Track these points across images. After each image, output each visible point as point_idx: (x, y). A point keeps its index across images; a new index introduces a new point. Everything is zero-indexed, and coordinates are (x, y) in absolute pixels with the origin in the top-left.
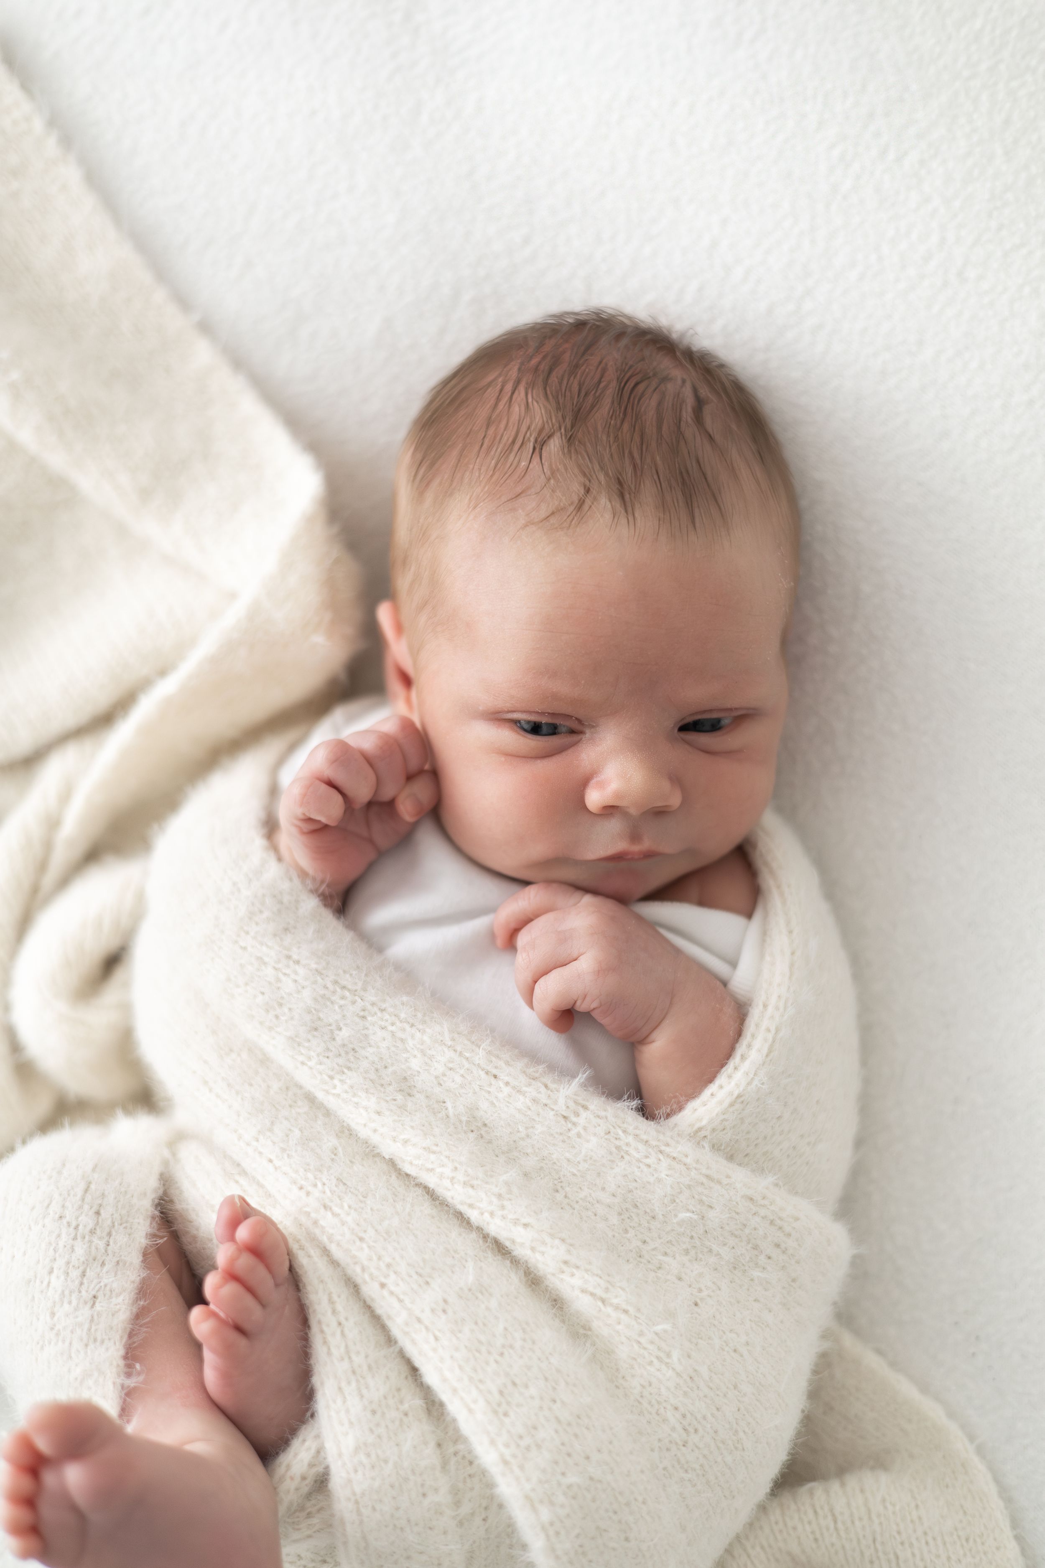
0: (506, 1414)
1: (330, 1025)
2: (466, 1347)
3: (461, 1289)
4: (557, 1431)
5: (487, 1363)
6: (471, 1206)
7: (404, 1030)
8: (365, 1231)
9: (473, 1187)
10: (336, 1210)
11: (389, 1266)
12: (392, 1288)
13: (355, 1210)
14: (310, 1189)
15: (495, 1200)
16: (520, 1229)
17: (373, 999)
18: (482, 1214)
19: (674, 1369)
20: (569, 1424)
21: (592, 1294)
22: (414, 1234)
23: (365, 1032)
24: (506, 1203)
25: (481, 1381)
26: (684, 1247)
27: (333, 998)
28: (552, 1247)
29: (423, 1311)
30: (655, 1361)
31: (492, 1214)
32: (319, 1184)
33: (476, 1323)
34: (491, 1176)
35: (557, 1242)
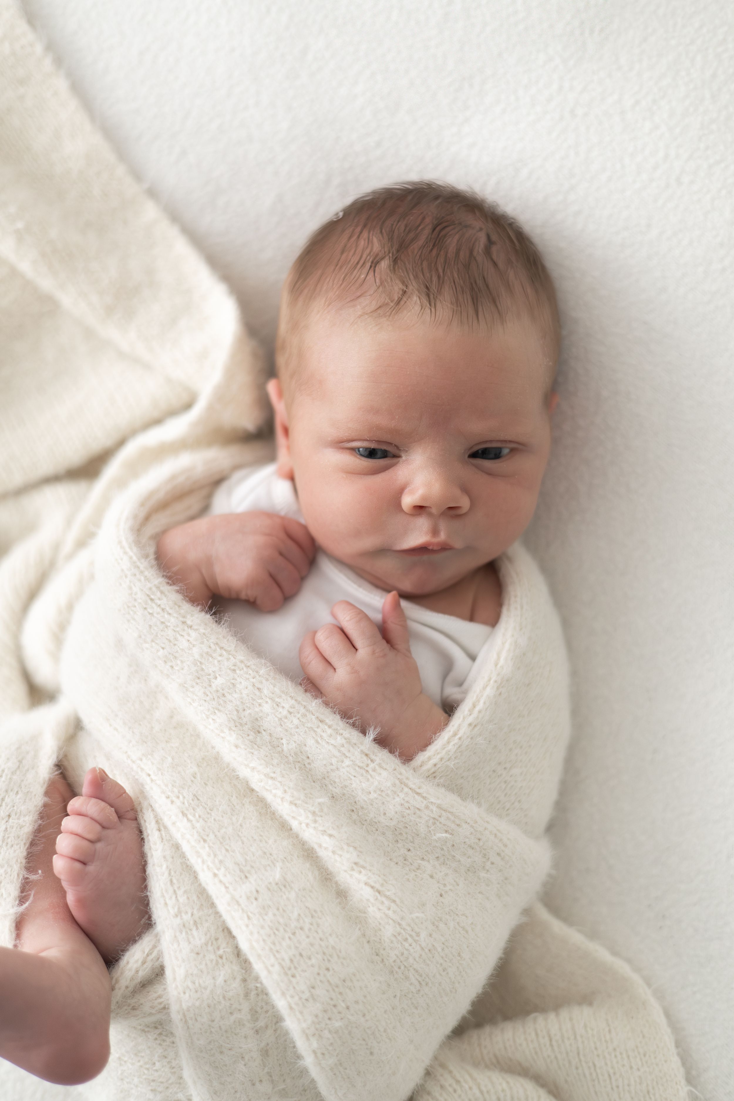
0: (293, 976)
1: (209, 675)
2: (269, 926)
3: (270, 883)
4: (328, 991)
5: (283, 939)
7: (261, 682)
8: (208, 836)
10: (191, 817)
11: (221, 862)
12: (222, 878)
13: (203, 820)
15: (310, 816)
16: (326, 838)
17: (242, 658)
18: (300, 825)
19: (420, 945)
20: (337, 986)
21: (372, 887)
22: (242, 840)
23: (233, 681)
24: (318, 818)
25: (278, 952)
26: (437, 855)
27: (214, 655)
28: (348, 852)
29: (241, 897)
30: (410, 940)
31: (307, 825)
32: (181, 797)
33: (278, 909)
34: (310, 798)
35: (351, 849)
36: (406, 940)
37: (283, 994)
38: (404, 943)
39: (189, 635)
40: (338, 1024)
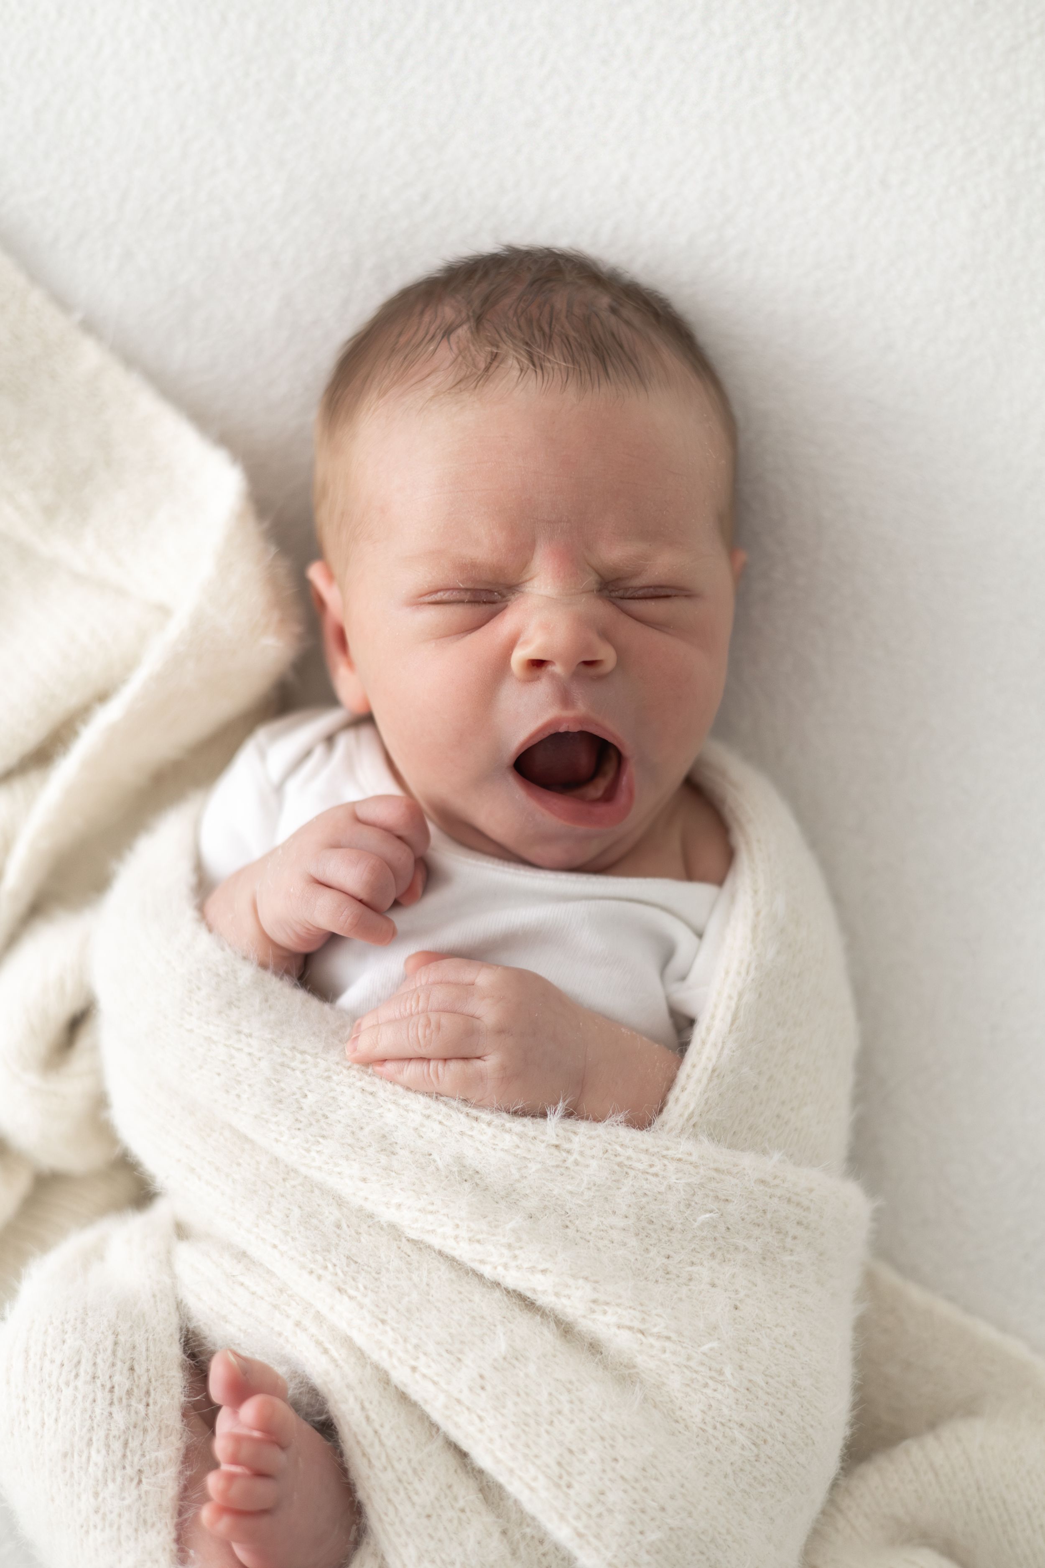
0: (569, 1486)
2: (513, 1423)
3: (495, 1360)
4: (625, 1491)
5: (538, 1435)
6: (482, 1262)
8: (386, 1313)
9: (478, 1241)
10: (352, 1292)
11: (416, 1347)
12: (425, 1371)
13: (372, 1291)
14: (321, 1272)
15: (505, 1251)
16: (539, 1276)
18: (495, 1268)
19: (729, 1386)
20: (637, 1480)
21: (630, 1328)
22: (436, 1307)
23: (332, 1094)
24: (517, 1252)
25: (536, 1456)
26: (710, 1251)
27: (293, 1064)
28: (577, 1288)
29: (461, 1391)
30: (710, 1382)
31: (506, 1266)
32: (330, 1266)
33: (518, 1395)
34: (496, 1227)
35: (581, 1282)
36: (706, 1385)
37: (562, 1517)
38: (705, 1390)
39: (249, 1045)
40: (654, 1536)
